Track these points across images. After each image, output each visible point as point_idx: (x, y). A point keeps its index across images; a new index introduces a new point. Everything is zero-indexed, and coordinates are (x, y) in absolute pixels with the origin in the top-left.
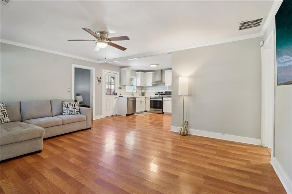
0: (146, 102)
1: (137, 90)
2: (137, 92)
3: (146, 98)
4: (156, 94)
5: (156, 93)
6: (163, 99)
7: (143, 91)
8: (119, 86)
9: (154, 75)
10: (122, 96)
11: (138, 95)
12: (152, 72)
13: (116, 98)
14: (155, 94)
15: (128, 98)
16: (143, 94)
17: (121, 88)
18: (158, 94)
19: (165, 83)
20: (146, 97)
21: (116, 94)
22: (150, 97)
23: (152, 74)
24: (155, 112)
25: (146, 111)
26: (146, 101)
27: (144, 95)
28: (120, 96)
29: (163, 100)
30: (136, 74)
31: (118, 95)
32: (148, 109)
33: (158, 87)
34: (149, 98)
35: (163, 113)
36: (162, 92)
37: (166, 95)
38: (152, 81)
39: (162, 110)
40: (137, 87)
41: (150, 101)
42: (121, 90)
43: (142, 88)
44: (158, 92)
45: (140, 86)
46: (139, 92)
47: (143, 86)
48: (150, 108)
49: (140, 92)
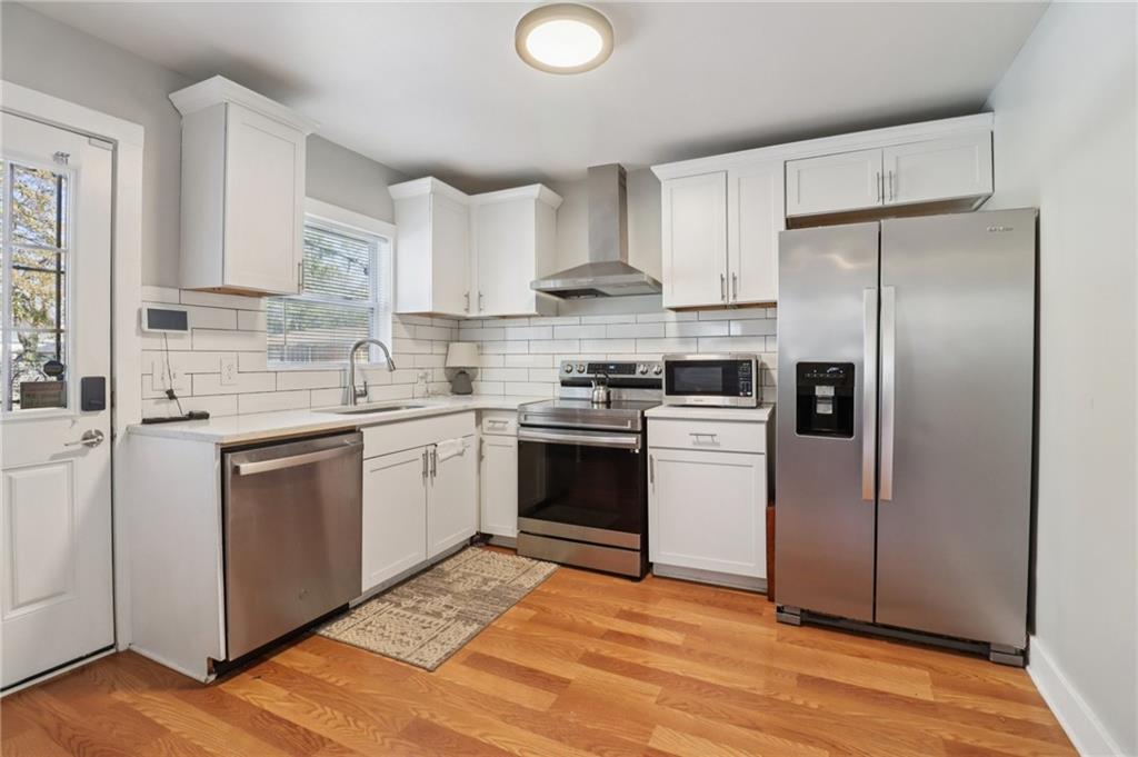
0: (481, 457)
1: (410, 346)
2: (392, 367)
3: (479, 421)
4: (568, 376)
5: (575, 374)
6: (644, 432)
7: (461, 356)
8: (138, 295)
9: (556, 218)
10: (192, 417)
11: (420, 388)
12: (535, 190)
13: (90, 440)
14: (564, 384)
15: (226, 451)
16: (462, 381)
17: (168, 320)
18: (586, 384)
19: (658, 286)
20: (480, 413)
21: (95, 395)
22: (521, 410)
23: (538, 201)
24: (566, 551)
25: (482, 540)
26: (487, 451)
27: (468, 392)
28: (171, 409)
29: (649, 444)
30: (392, 202)
31: (131, 404)
32: (505, 523)
33: (585, 319)
34: (512, 423)
35: (647, 567)
36: (631, 367)
37: (670, 391)
38: (538, 269)
39: (635, 539)
40: (404, 319)
41: (523, 446)
42: (175, 340)
43: (456, 327)
44: (593, 367)
45: (428, 309)
46: (432, 360)
47: (462, 313)
48: (521, 514)
49: (438, 362)
